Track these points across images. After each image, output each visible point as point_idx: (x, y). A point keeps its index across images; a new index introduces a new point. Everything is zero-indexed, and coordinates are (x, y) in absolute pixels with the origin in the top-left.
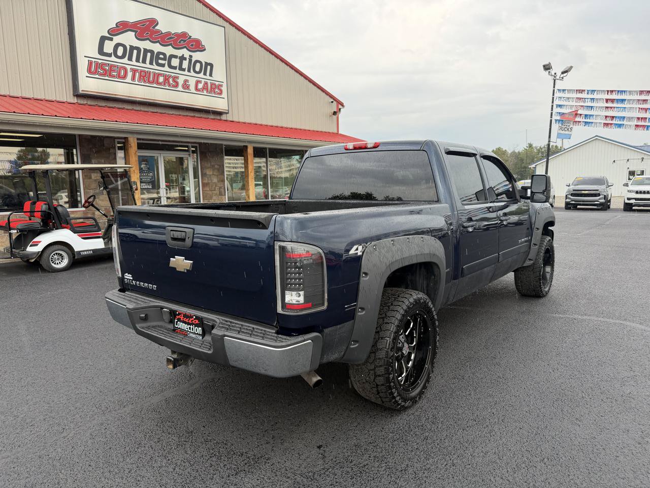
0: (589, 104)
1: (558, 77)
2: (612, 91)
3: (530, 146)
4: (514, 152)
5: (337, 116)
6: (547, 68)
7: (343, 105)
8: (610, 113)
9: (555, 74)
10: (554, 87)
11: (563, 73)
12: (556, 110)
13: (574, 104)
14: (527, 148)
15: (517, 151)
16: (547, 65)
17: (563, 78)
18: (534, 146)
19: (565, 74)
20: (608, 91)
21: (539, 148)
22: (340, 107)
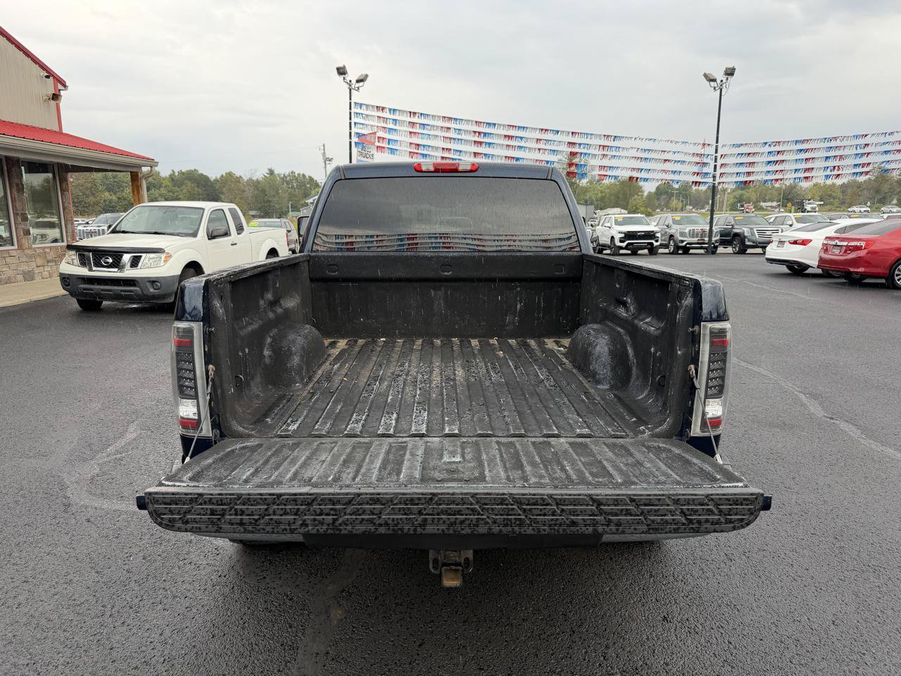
0: (391, 126)
1: (353, 86)
2: (415, 113)
3: (271, 172)
4: (250, 180)
5: (57, 102)
6: (341, 71)
7: (65, 86)
8: (415, 140)
9: (350, 81)
10: (350, 99)
11: (358, 81)
12: (354, 130)
13: (376, 123)
14: (268, 176)
15: (255, 178)
16: (341, 68)
17: (358, 88)
18: (276, 172)
19: (361, 84)
20: (410, 112)
21: (282, 176)
22: (60, 87)
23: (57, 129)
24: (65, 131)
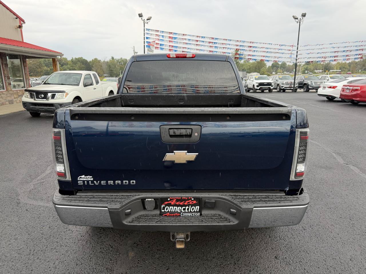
0: (161, 38)
1: (145, 22)
2: (171, 33)
3: (113, 58)
4: (104, 61)
5: (21, 29)
6: (140, 15)
7: (24, 22)
8: (171, 44)
9: (144, 20)
10: (144, 27)
11: (147, 20)
12: (146, 40)
13: (155, 37)
14: (111, 60)
15: (106, 61)
17: (148, 22)
18: (115, 58)
19: (149, 21)
20: (169, 33)
21: (117, 60)
22: (22, 22)
23: (21, 40)
24: (24, 41)
